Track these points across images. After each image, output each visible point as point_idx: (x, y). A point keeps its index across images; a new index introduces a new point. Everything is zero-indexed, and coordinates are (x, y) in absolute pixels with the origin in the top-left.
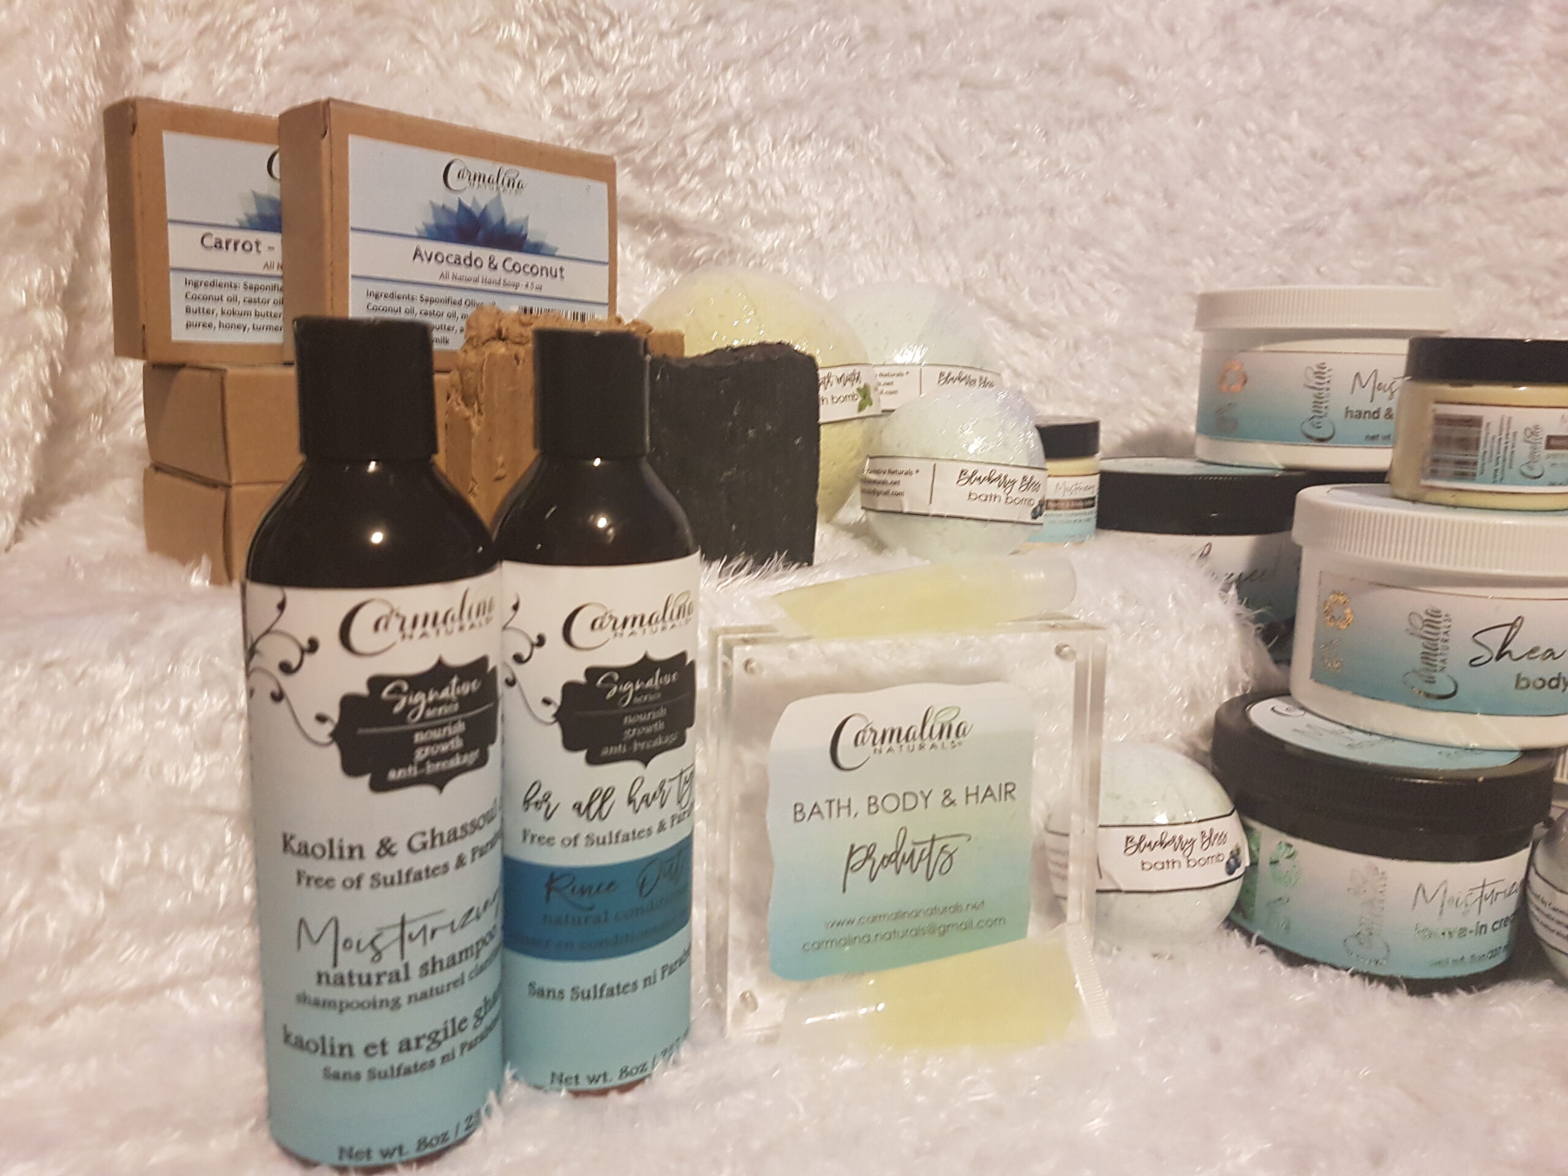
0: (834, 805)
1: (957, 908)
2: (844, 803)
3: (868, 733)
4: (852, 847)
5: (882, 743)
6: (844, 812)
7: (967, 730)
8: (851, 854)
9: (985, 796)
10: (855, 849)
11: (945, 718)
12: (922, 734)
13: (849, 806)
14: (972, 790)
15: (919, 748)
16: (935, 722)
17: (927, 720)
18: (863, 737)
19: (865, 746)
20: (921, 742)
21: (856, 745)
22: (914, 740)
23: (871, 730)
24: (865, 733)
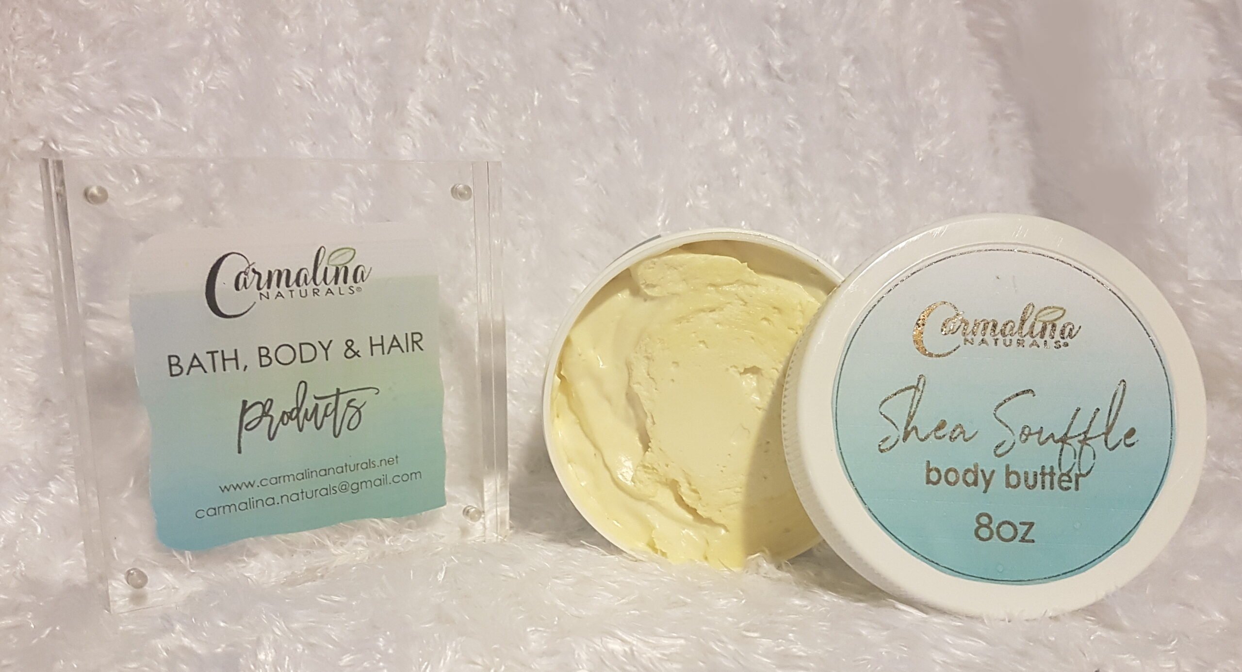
0: (218, 357)
1: (370, 464)
2: (229, 355)
3: (251, 274)
4: (245, 402)
5: (269, 287)
7: (365, 275)
8: (244, 411)
9: (392, 346)
10: (247, 407)
11: (340, 261)
12: (314, 279)
13: (236, 359)
15: (312, 293)
16: (328, 264)
17: (319, 262)
18: (245, 279)
19: (248, 290)
20: (315, 287)
21: (237, 289)
22: (306, 284)
23: (254, 271)
24: (246, 274)
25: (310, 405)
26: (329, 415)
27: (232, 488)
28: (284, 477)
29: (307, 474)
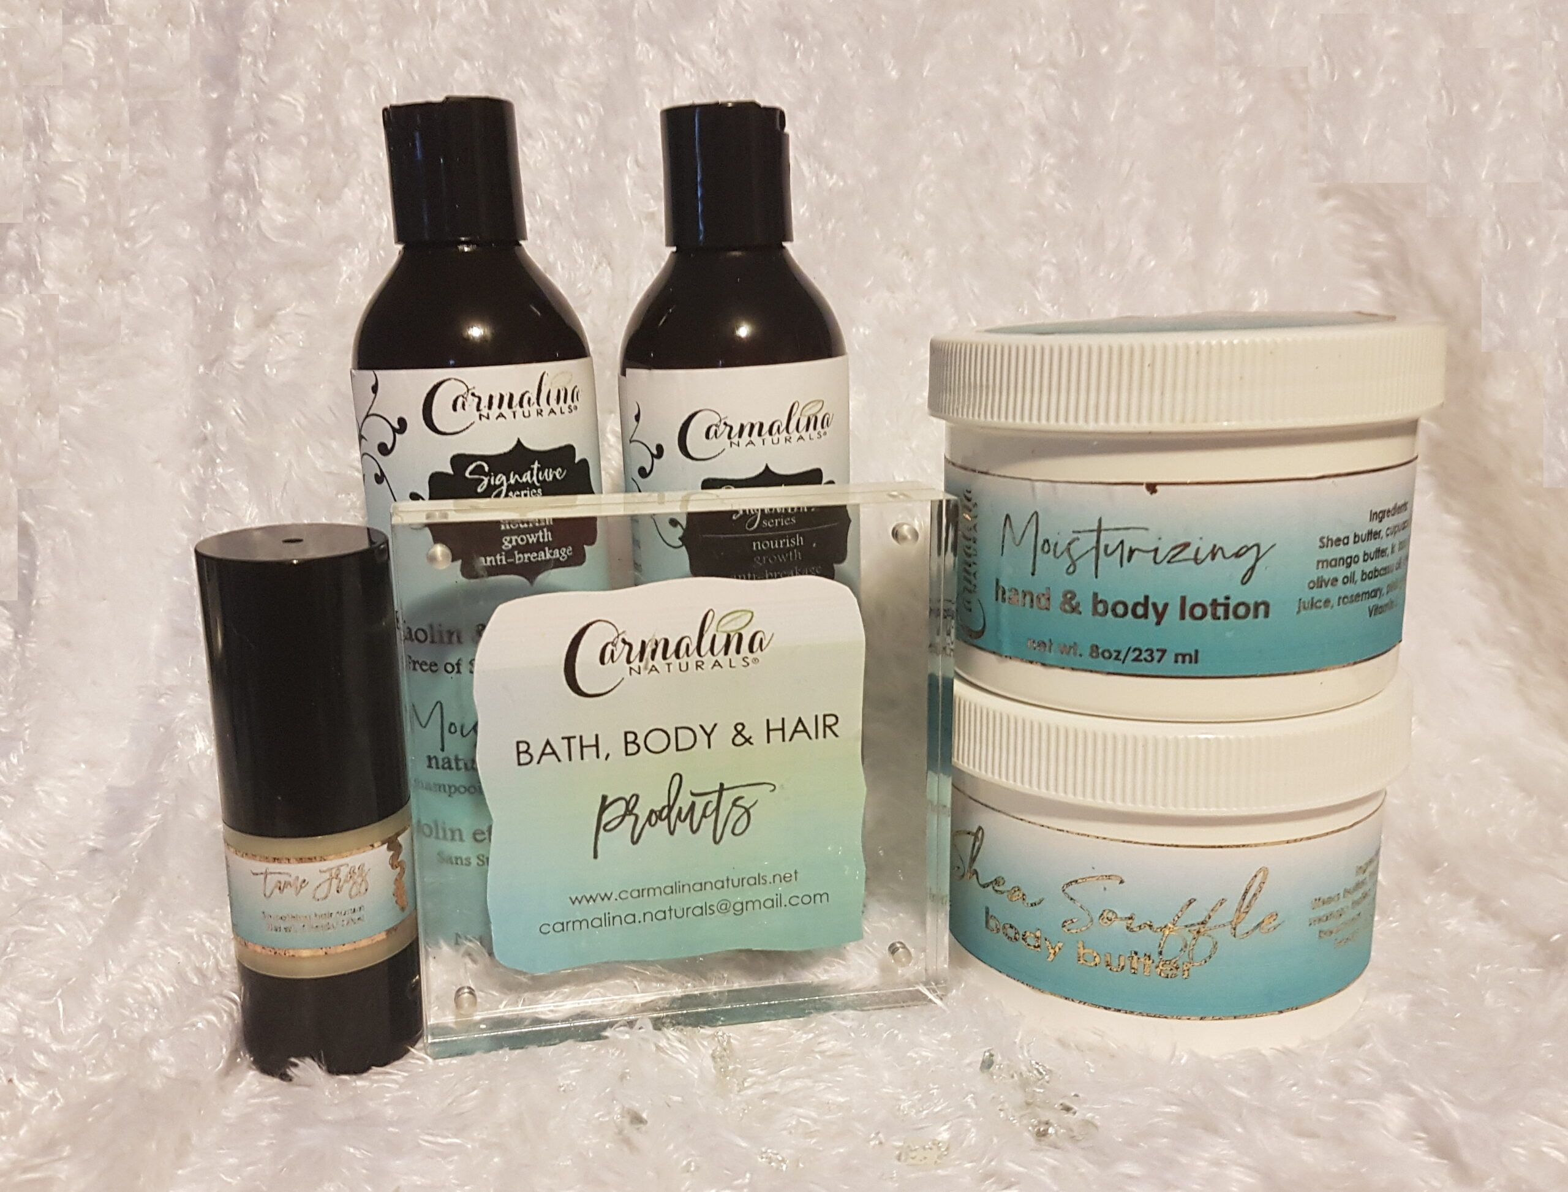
0: (575, 743)
1: (759, 880)
2: (589, 740)
3: (620, 645)
4: (604, 798)
6: (590, 752)
7: (765, 643)
8: (603, 808)
9: (795, 731)
10: (607, 803)
11: (732, 627)
12: (698, 648)
13: (597, 746)
14: (776, 724)
15: (695, 666)
16: (717, 630)
17: (706, 629)
18: (613, 651)
19: (615, 664)
20: (699, 658)
21: (602, 662)
22: (688, 656)
23: (624, 641)
24: (614, 645)
25: (684, 802)
26: (709, 816)
27: (584, 899)
28: (649, 889)
29: (677, 888)
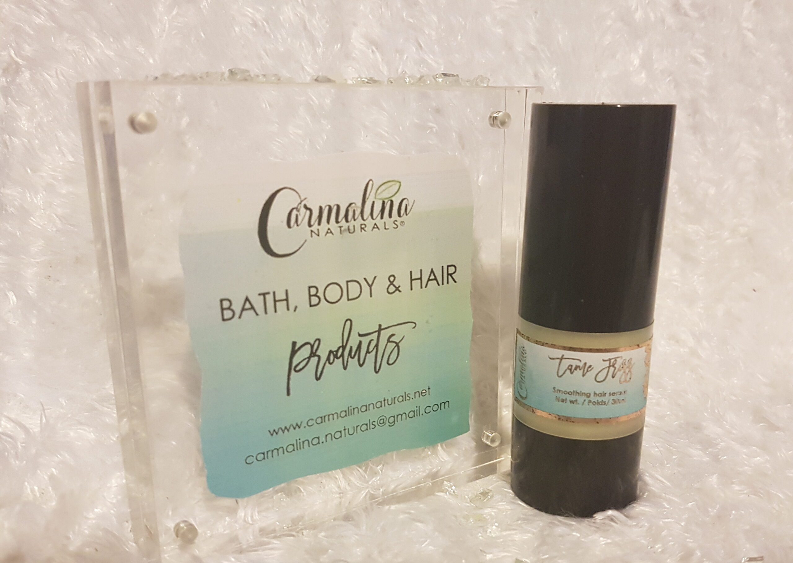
0: (269, 298)
1: (405, 397)
2: (281, 295)
3: (303, 210)
4: (294, 344)
5: (319, 224)
6: (281, 306)
7: (408, 208)
8: (294, 352)
9: (429, 280)
10: (297, 348)
11: (386, 195)
12: (362, 212)
13: (287, 300)
14: (416, 275)
15: (360, 229)
16: (375, 198)
17: (367, 196)
18: (297, 216)
19: (299, 227)
20: (363, 222)
21: (289, 226)
22: (355, 220)
23: (306, 207)
24: (298, 211)
25: (353, 343)
26: (371, 351)
27: (280, 431)
28: (329, 415)
29: (349, 412)
